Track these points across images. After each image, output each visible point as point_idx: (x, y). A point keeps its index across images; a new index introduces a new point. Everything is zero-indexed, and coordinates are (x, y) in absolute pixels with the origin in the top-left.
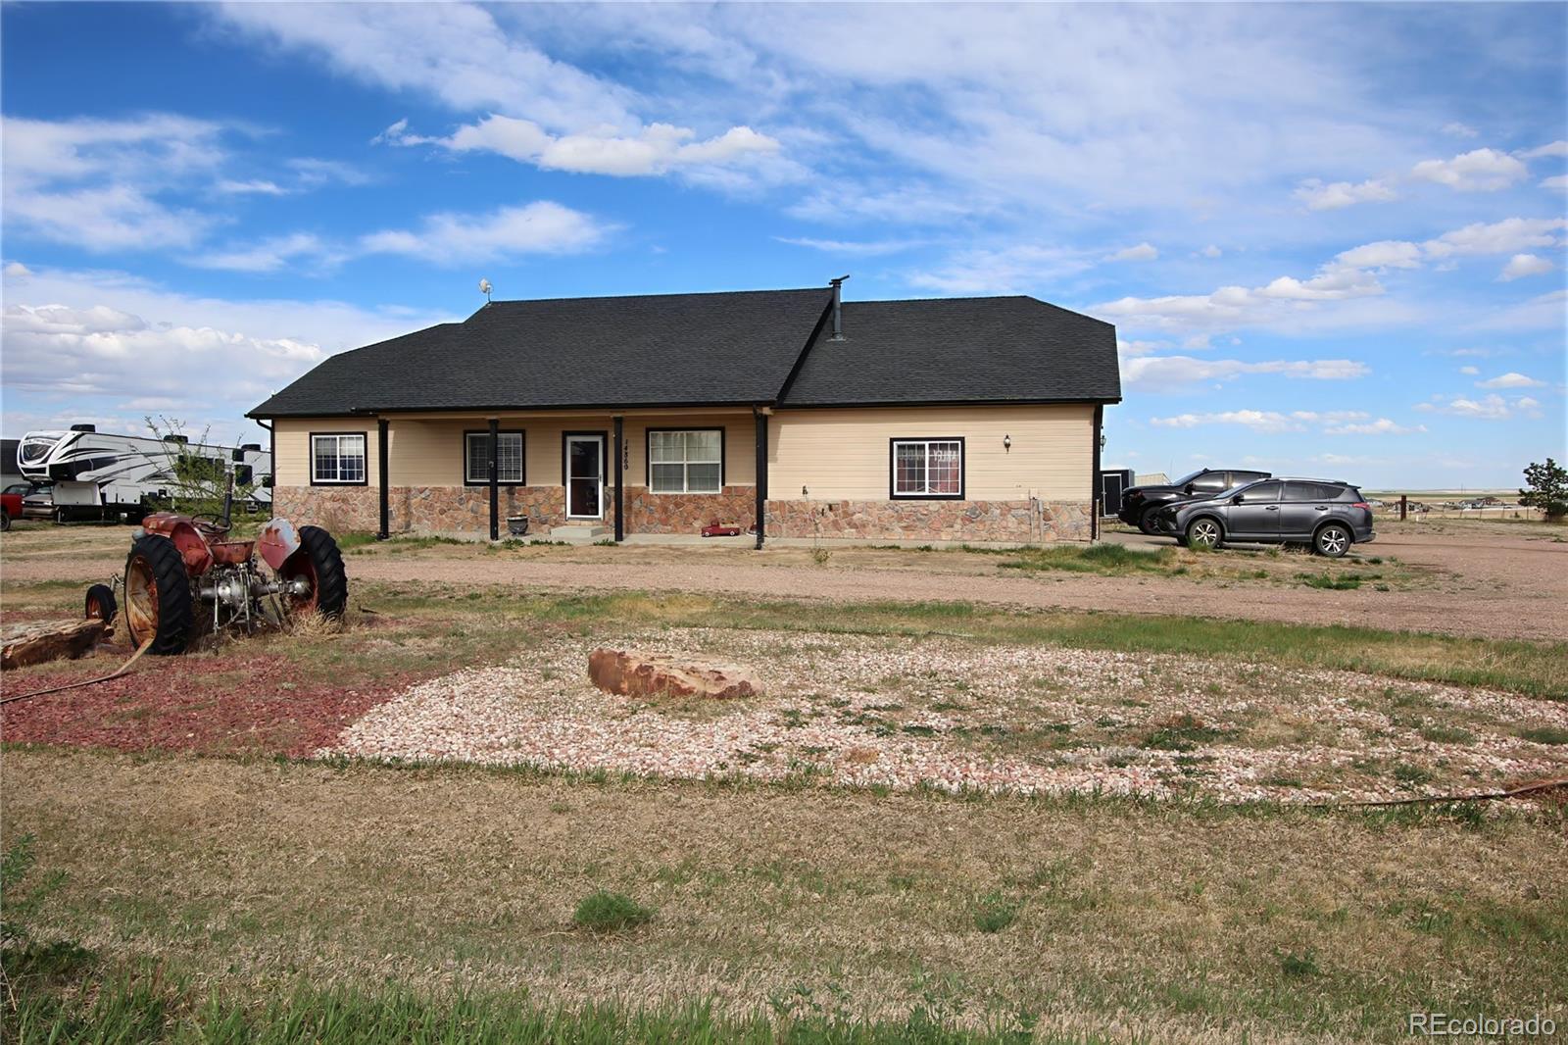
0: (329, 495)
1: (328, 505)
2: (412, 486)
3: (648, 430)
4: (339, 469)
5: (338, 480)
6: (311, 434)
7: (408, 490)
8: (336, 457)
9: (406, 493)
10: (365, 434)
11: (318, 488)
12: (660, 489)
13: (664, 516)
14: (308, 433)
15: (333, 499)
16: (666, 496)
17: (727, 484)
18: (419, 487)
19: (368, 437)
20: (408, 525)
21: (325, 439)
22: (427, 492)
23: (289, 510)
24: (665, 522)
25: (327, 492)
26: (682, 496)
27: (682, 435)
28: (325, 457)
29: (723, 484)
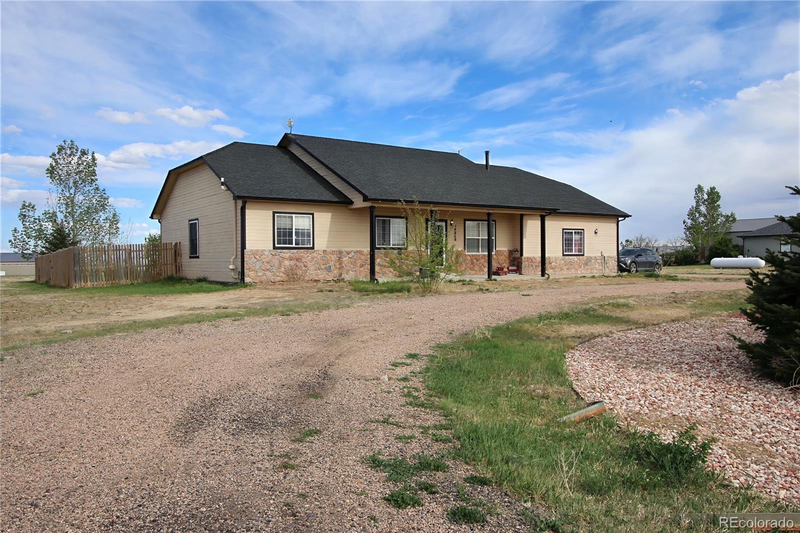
0: (287, 256)
1: (287, 263)
2: (343, 249)
3: (465, 220)
4: (294, 238)
5: (294, 245)
6: (274, 213)
7: (341, 252)
8: (292, 229)
9: (339, 254)
10: (313, 214)
11: (279, 251)
12: (469, 252)
13: (472, 266)
14: (272, 212)
15: (291, 259)
16: (473, 255)
17: (497, 249)
18: (348, 250)
19: (315, 215)
20: (341, 275)
21: (284, 217)
22: (353, 254)
23: (258, 267)
24: (472, 269)
25: (287, 254)
26: (479, 255)
27: (479, 223)
28: (283, 229)
29: (495, 249)
